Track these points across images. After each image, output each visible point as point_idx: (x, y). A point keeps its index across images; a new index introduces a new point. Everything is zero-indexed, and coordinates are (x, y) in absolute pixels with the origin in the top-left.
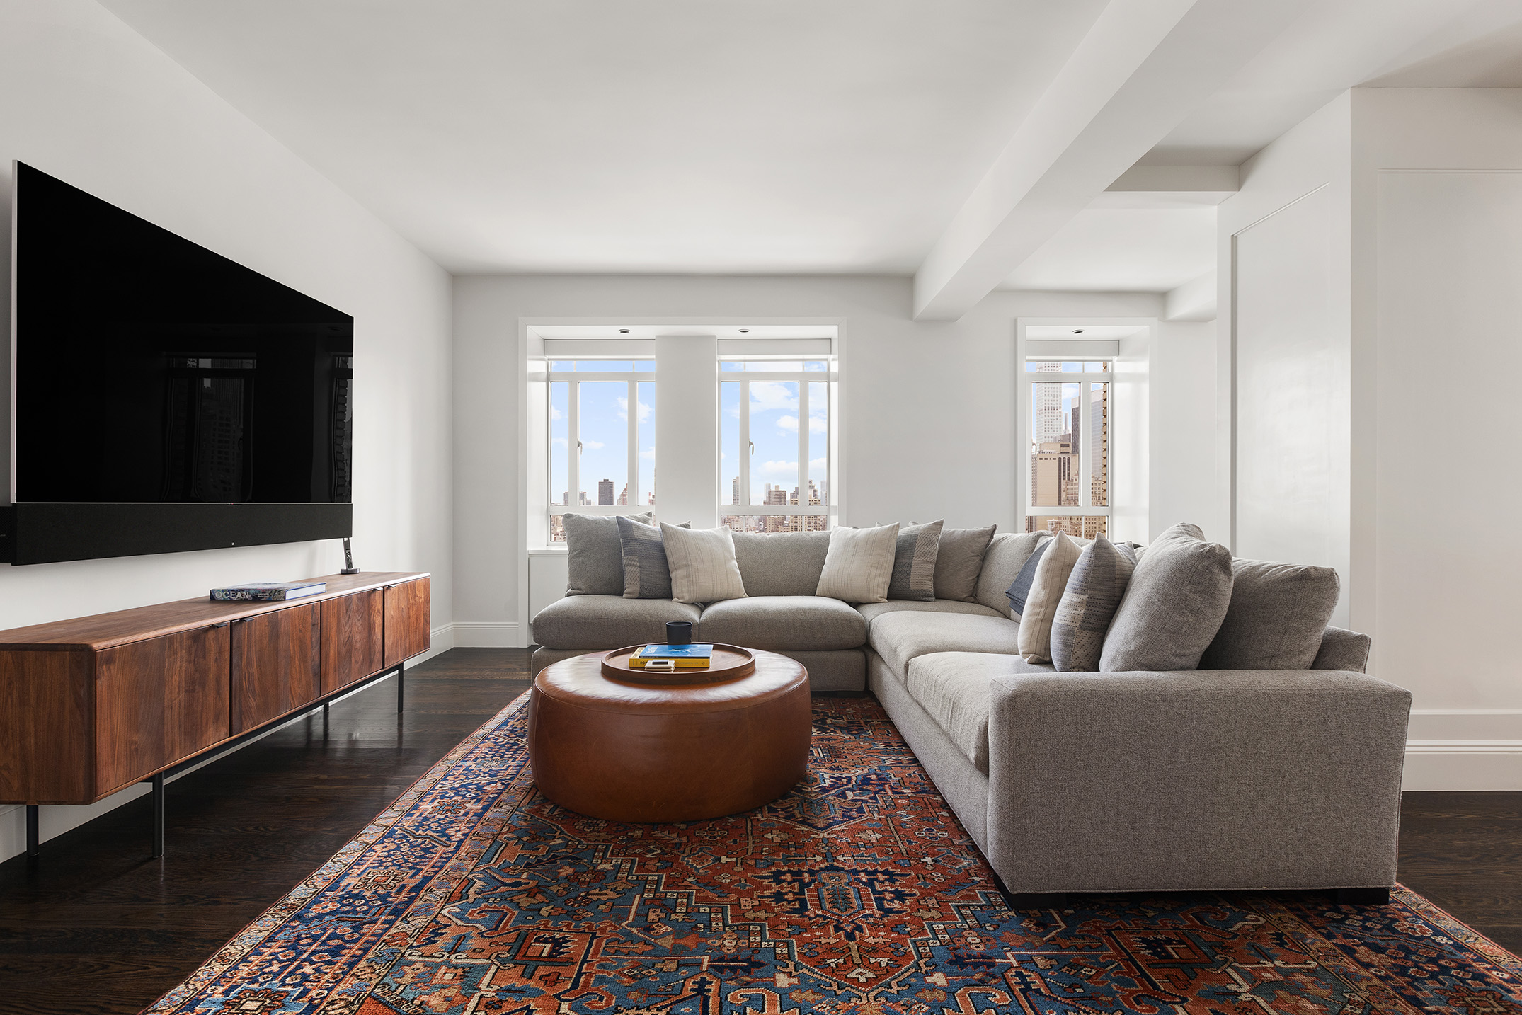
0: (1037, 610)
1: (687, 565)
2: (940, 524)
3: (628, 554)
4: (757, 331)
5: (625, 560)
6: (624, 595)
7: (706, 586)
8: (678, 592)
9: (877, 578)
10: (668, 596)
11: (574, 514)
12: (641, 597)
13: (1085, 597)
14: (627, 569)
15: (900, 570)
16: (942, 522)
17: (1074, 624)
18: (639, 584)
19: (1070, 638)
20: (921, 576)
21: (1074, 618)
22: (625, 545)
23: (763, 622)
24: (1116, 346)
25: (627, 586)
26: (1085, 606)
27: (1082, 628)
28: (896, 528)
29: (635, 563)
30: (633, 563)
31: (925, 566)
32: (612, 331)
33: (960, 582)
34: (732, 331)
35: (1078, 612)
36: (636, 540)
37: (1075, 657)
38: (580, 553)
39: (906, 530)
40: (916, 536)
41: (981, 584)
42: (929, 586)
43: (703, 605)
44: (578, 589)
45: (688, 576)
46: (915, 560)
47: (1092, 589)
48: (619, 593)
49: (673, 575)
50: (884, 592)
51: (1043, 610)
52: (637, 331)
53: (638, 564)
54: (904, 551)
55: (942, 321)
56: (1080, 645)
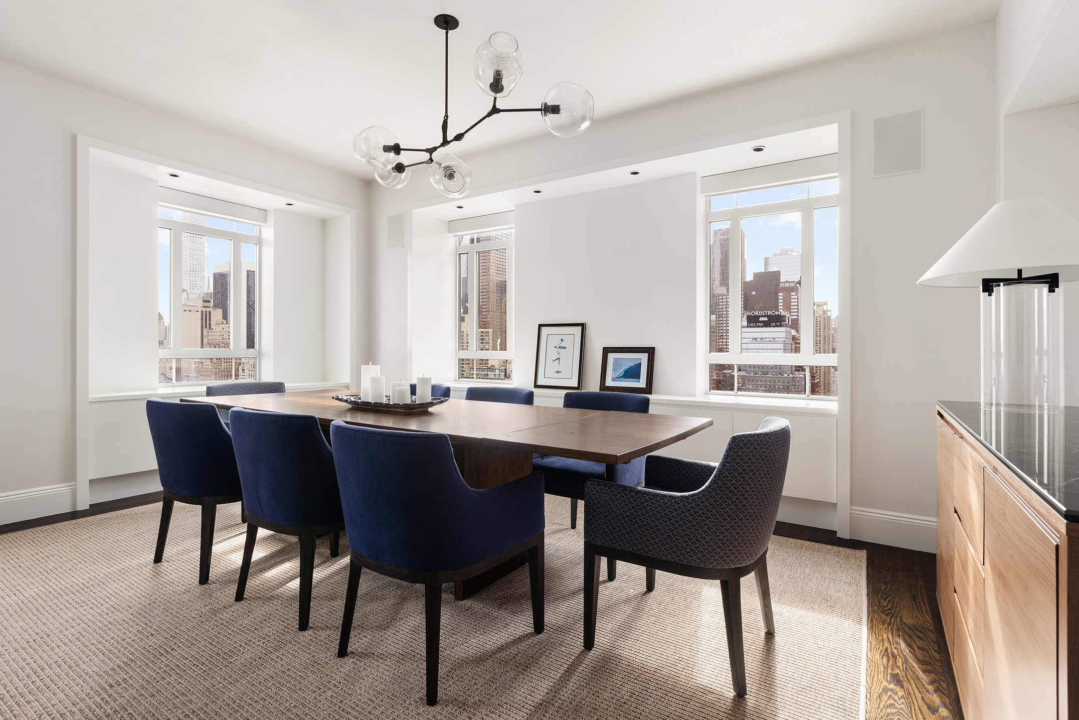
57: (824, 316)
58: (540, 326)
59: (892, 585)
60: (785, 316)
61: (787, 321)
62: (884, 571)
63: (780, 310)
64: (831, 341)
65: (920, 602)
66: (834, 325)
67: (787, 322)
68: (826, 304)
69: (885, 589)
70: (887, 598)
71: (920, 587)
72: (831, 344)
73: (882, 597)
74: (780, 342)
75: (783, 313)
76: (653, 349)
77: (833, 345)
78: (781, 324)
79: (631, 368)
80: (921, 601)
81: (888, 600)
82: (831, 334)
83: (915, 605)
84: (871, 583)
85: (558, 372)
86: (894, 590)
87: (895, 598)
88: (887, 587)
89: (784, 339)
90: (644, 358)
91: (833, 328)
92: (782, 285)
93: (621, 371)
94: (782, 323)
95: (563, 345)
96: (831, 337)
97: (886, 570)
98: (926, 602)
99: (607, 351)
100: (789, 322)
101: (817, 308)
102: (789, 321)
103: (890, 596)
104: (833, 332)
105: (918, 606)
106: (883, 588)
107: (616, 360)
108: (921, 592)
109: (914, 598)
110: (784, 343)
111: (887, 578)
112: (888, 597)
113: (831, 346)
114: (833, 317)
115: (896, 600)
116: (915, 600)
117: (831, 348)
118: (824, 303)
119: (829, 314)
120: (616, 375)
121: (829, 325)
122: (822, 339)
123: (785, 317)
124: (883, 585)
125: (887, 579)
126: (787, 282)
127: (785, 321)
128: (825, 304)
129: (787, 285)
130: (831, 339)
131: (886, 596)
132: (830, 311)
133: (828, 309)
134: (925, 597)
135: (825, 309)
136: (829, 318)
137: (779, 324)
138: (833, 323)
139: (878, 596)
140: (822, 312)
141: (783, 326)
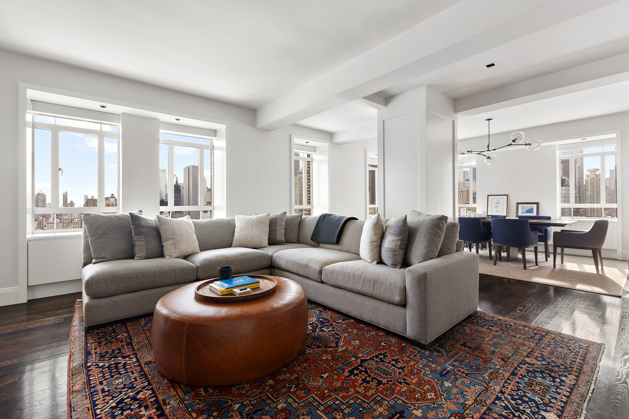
0: (373, 244)
1: (174, 238)
2: (285, 213)
3: (137, 234)
4: (185, 121)
5: (135, 238)
6: (136, 258)
7: (185, 248)
8: (169, 253)
9: (264, 237)
10: (161, 255)
11: (91, 213)
12: (146, 258)
13: (400, 237)
14: (137, 243)
15: (272, 232)
16: (286, 212)
17: (396, 248)
18: (145, 251)
19: (395, 253)
20: (280, 235)
21: (396, 245)
22: (135, 229)
23: (228, 262)
24: (314, 149)
25: (137, 253)
26: (400, 241)
27: (400, 249)
28: (269, 215)
29: (143, 240)
30: (141, 239)
31: (282, 230)
32: (95, 105)
33: (293, 236)
34: (171, 118)
35: (397, 243)
36: (142, 226)
37: (398, 259)
38: (101, 236)
39: (273, 215)
40: (277, 218)
41: (301, 236)
42: (283, 239)
43: (186, 257)
44: (102, 258)
45: (174, 244)
46: (278, 228)
47: (403, 235)
48: (131, 256)
49: (165, 244)
50: (267, 243)
51: (376, 243)
52: (111, 108)
53: (144, 240)
54: (273, 223)
55: (267, 130)
56: (399, 255)
58: (488, 196)
76: (538, 203)
79: (529, 209)
85: (497, 211)
90: (535, 206)
93: (525, 210)
95: (499, 202)
99: (518, 204)
107: (522, 207)
120: (523, 212)
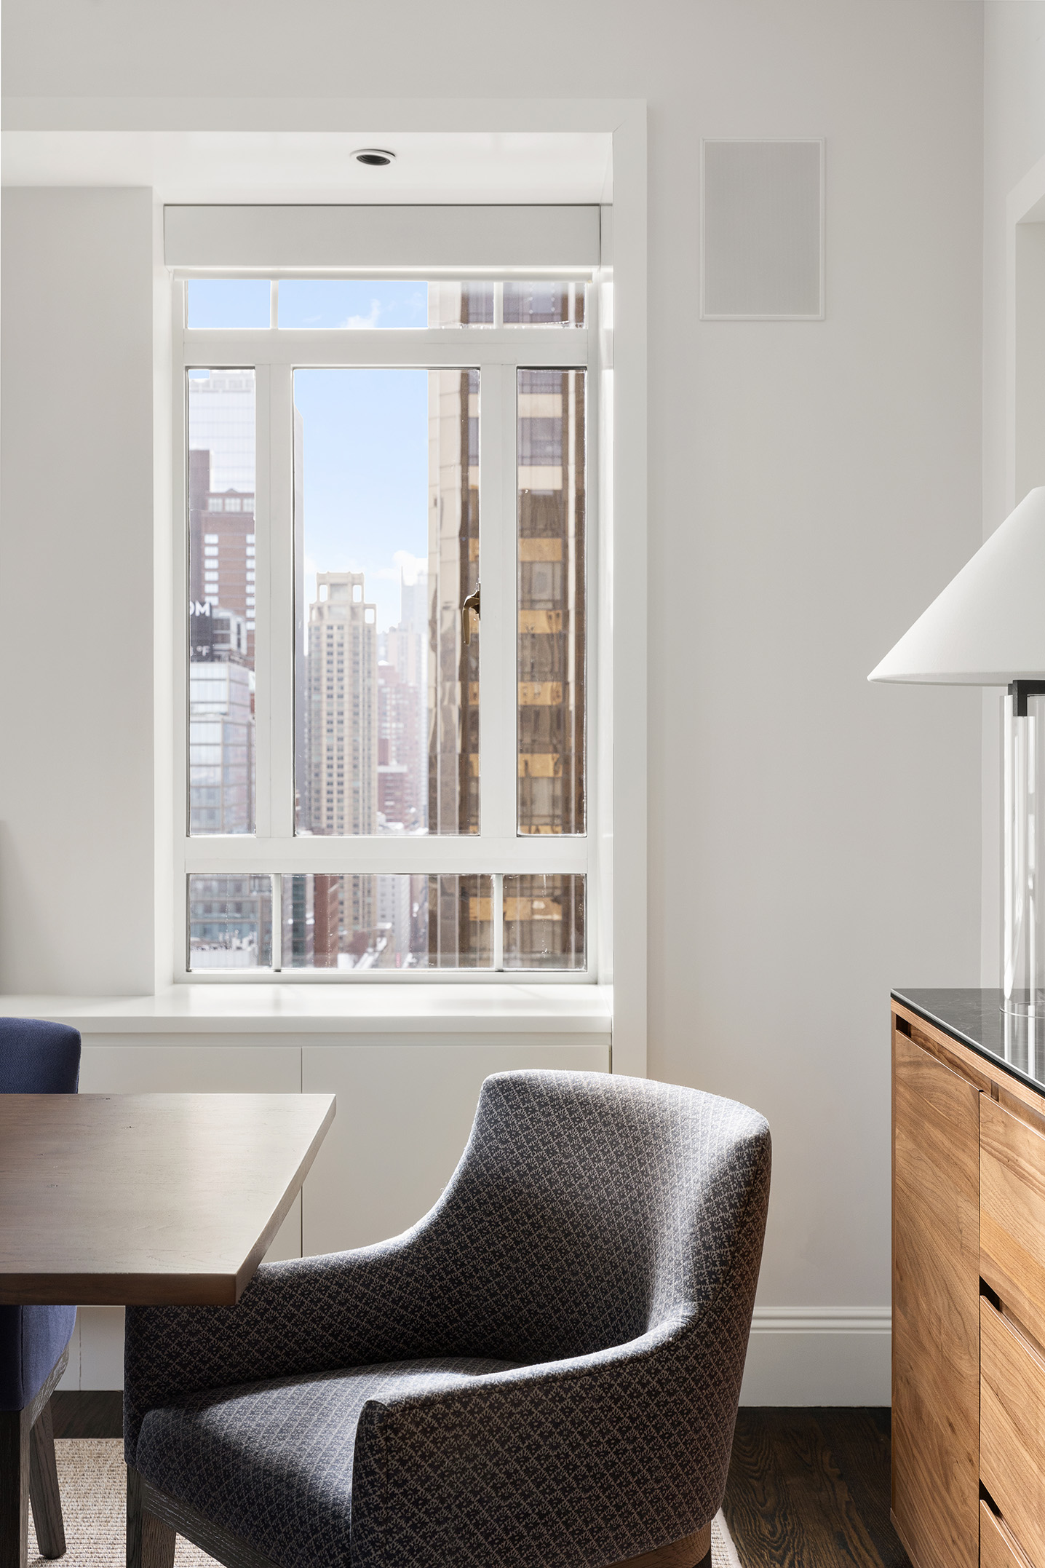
57: (355, 623)
59: (786, 1519)
60: (228, 621)
61: (234, 639)
62: (755, 1483)
63: (208, 599)
64: (375, 716)
65: (856, 1549)
66: (386, 658)
67: (233, 645)
68: (361, 584)
69: (773, 1534)
70: (784, 1558)
71: (844, 1506)
72: (375, 724)
73: (772, 1557)
74: (211, 717)
75: (221, 614)
77: (380, 728)
78: (212, 650)
80: (859, 1545)
81: (787, 1561)
82: (375, 691)
83: (848, 1557)
84: (736, 1526)
86: (792, 1531)
87: (802, 1551)
88: (774, 1526)
89: (224, 708)
91: (381, 668)
92: (214, 505)
94: (217, 646)
96: (375, 700)
97: (757, 1479)
98: (869, 1543)
100: (239, 645)
101: (331, 596)
102: (239, 641)
103: (787, 1549)
104: (381, 682)
105: (856, 1559)
106: (766, 1532)
108: (851, 1519)
109: (842, 1541)
110: (225, 723)
111: (766, 1501)
112: (785, 1554)
113: (375, 733)
114: (381, 629)
115: (805, 1555)
116: (845, 1546)
117: (375, 741)
118: (353, 577)
119: (369, 617)
121: (369, 656)
122: (347, 707)
123: (224, 623)
124: (763, 1523)
125: (768, 1504)
126: (232, 494)
127: (225, 639)
128: (357, 580)
129: (233, 505)
130: (375, 707)
131: (781, 1551)
132: (373, 607)
133: (366, 602)
134: (864, 1532)
135: (357, 599)
136: (369, 631)
137: (205, 650)
138: (381, 651)
139: (762, 1555)
140: (346, 612)
141: (219, 658)
